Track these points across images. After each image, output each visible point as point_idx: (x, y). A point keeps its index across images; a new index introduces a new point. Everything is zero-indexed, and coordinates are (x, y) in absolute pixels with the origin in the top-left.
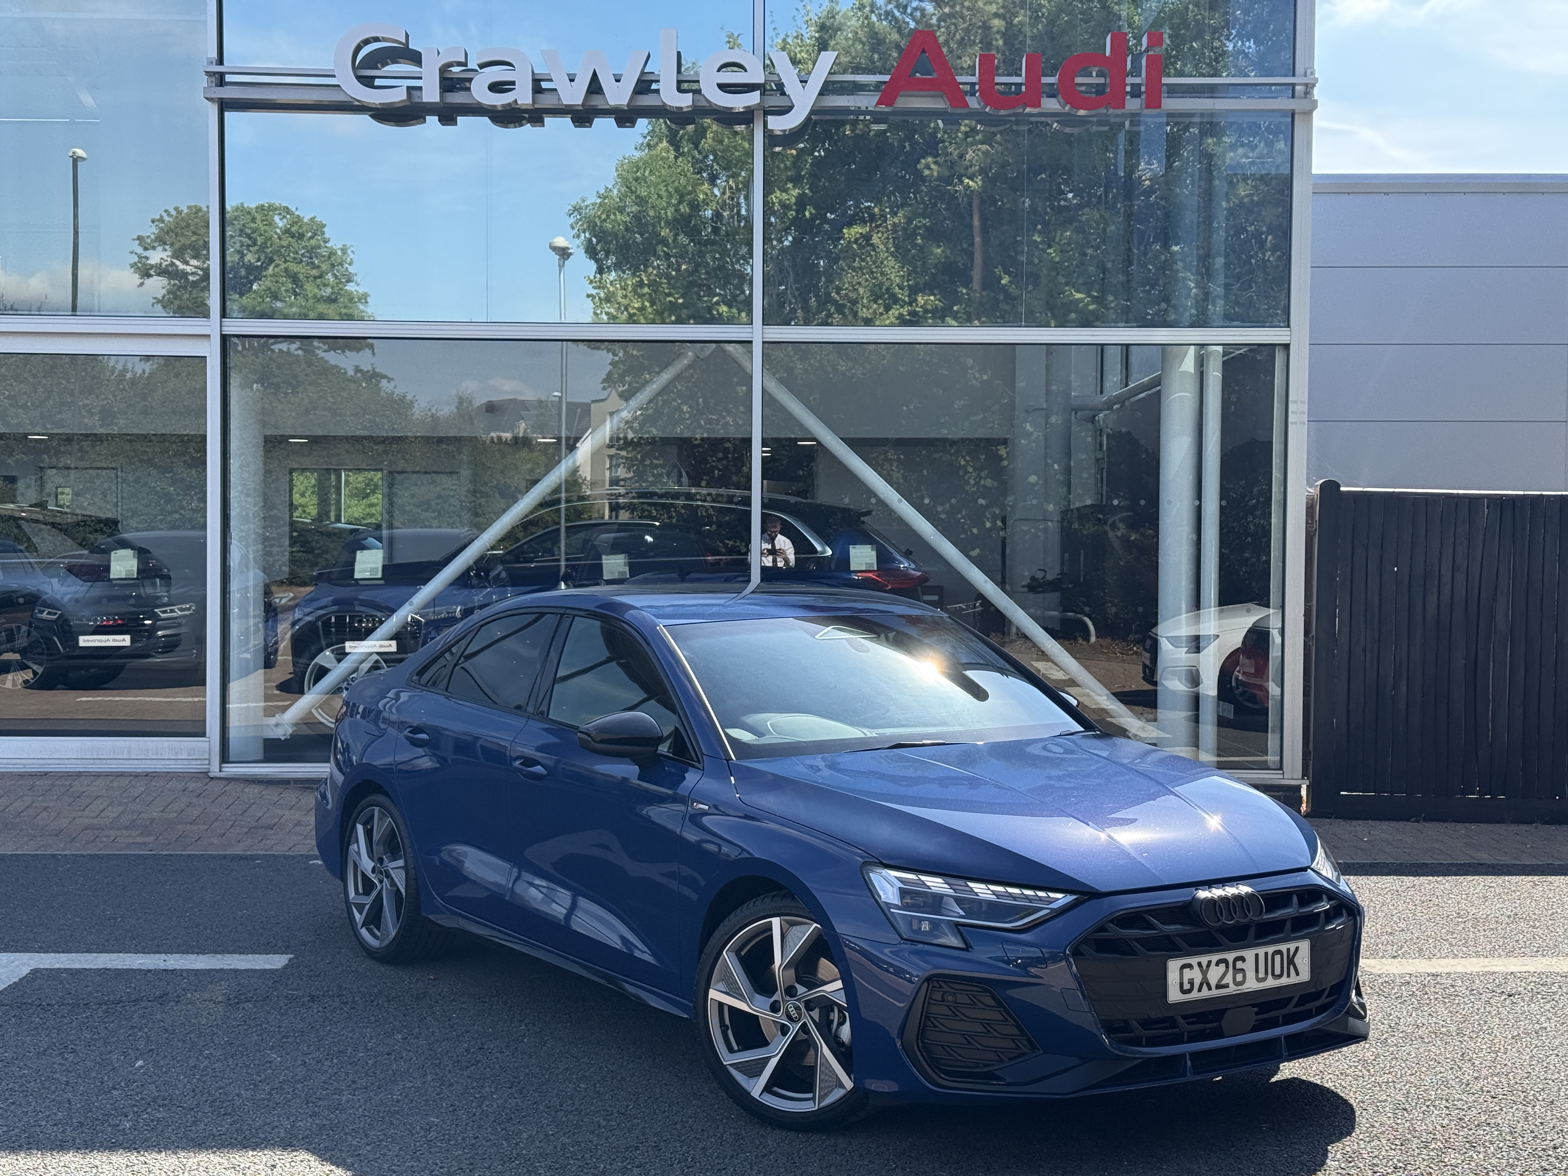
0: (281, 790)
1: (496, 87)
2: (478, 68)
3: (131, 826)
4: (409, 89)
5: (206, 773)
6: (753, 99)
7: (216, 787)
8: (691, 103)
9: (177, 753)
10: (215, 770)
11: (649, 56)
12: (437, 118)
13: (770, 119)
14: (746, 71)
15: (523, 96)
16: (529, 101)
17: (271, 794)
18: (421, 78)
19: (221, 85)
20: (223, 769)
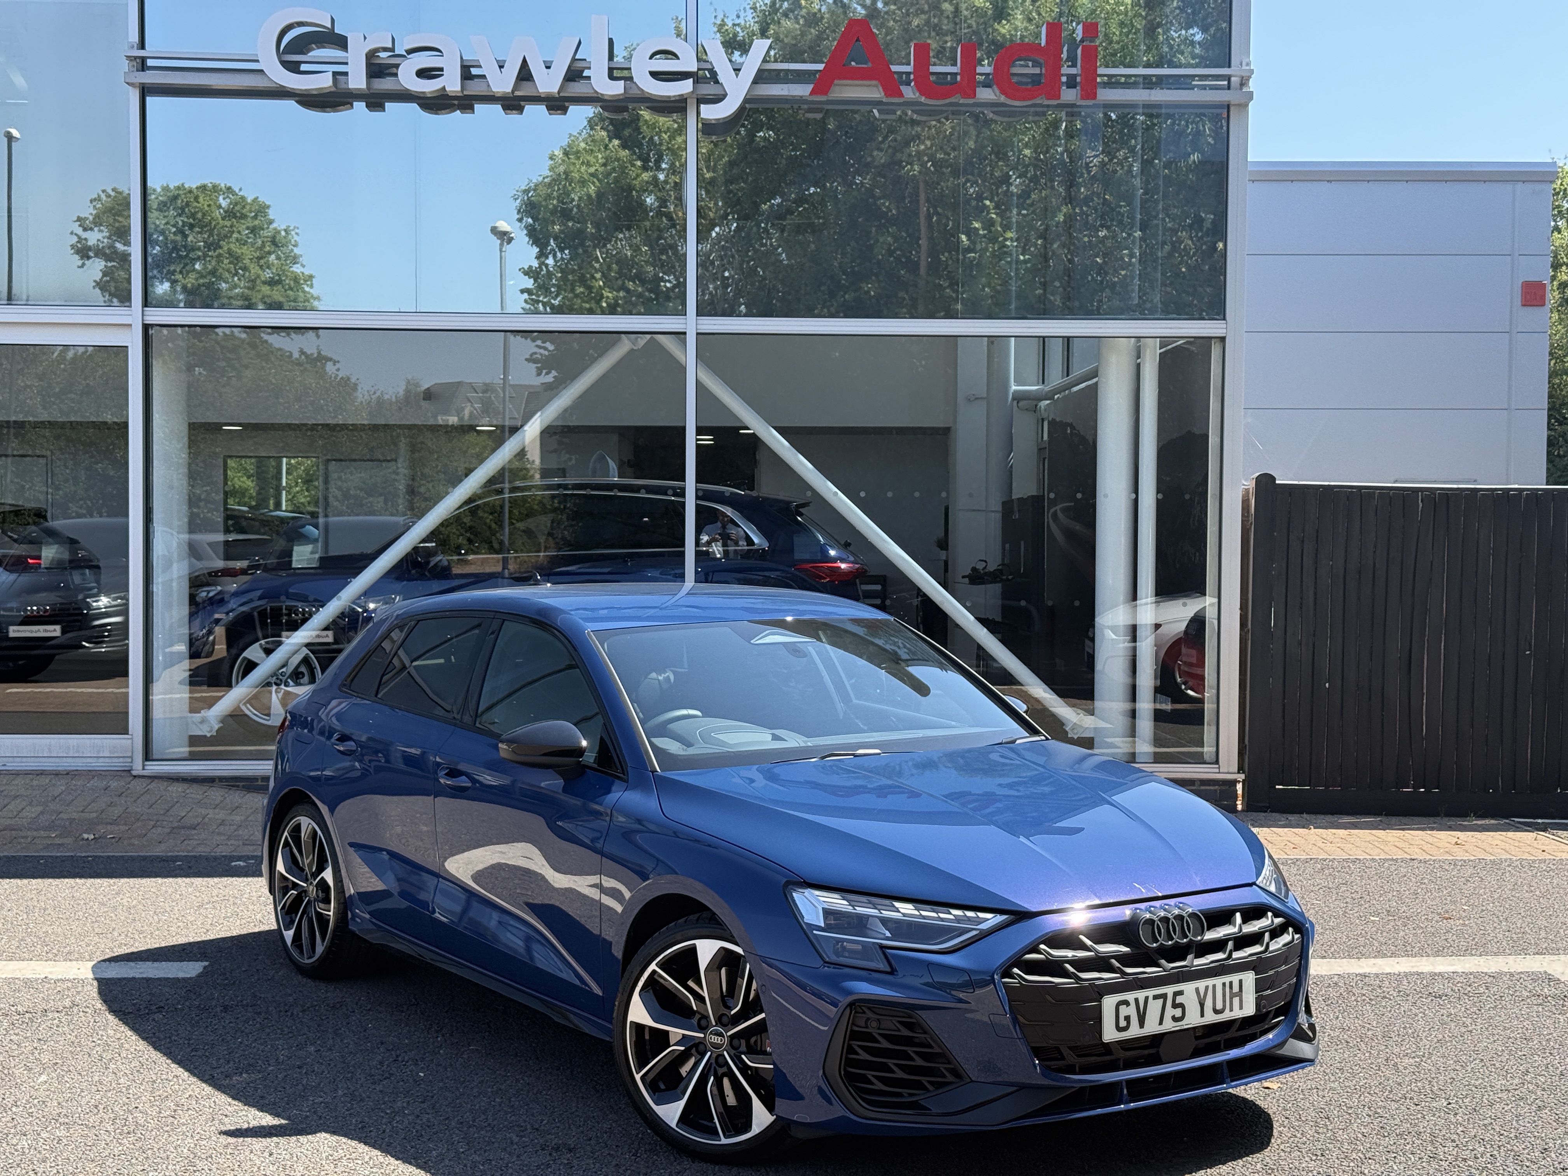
0: (205, 788)
1: (424, 73)
2: (405, 53)
3: (50, 827)
4: (335, 74)
5: (129, 771)
6: (686, 87)
7: (138, 786)
8: (622, 91)
9: (98, 752)
10: (138, 767)
11: (580, 43)
12: (364, 104)
13: (703, 107)
14: (678, 58)
15: (452, 83)
16: (459, 88)
17: (195, 792)
18: (346, 63)
19: (143, 70)
20: (146, 768)
